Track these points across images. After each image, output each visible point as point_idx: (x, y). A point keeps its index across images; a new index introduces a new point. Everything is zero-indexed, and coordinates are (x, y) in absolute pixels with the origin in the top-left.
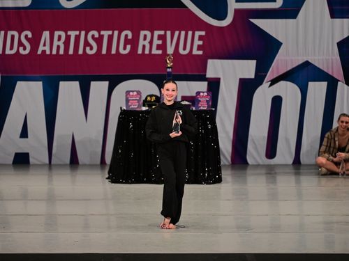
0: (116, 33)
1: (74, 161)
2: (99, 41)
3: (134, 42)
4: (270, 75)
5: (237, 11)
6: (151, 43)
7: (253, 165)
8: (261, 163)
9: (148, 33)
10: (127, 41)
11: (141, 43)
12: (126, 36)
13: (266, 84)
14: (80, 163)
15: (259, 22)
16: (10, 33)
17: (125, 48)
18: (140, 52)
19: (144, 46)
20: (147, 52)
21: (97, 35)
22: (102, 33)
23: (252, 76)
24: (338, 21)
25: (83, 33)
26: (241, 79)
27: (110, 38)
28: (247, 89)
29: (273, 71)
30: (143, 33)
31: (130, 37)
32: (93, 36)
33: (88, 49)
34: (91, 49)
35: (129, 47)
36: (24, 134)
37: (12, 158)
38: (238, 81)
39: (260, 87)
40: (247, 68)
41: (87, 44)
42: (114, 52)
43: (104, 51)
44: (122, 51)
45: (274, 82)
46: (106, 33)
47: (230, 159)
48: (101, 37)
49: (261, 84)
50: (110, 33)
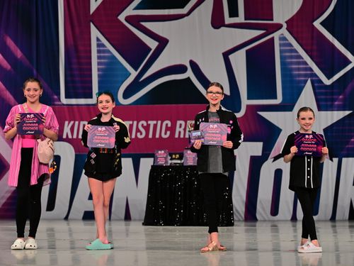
0: (159, 122)
1: (128, 217)
2: (147, 128)
3: (172, 129)
4: (274, 153)
5: (248, 107)
6: (185, 129)
7: (261, 221)
8: (267, 219)
9: (183, 123)
10: (167, 128)
11: (178, 129)
12: (167, 124)
13: (270, 160)
14: (132, 218)
15: (264, 114)
16: (82, 123)
17: (166, 134)
18: (177, 136)
19: (180, 132)
20: (182, 136)
21: (145, 124)
22: (149, 122)
23: (260, 154)
24: (323, 113)
25: (135, 123)
26: (251, 157)
27: (155, 126)
28: (256, 164)
29: (275, 150)
30: (179, 122)
31: (169, 125)
32: (142, 125)
33: (139, 134)
34: (141, 134)
35: (168, 133)
36: (91, 197)
37: (82, 215)
38: (249, 158)
39: (266, 163)
40: (256, 148)
41: (138, 130)
42: (157, 136)
43: (150, 136)
44: (163, 136)
45: (276, 158)
46: (152, 123)
47: (243, 216)
48: (148, 125)
49: (267, 160)
50: (155, 122)
